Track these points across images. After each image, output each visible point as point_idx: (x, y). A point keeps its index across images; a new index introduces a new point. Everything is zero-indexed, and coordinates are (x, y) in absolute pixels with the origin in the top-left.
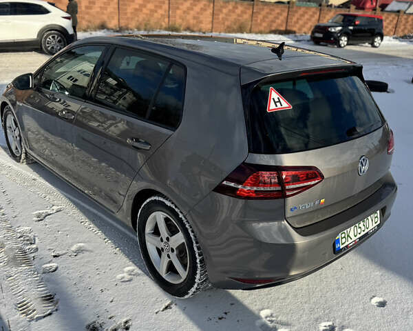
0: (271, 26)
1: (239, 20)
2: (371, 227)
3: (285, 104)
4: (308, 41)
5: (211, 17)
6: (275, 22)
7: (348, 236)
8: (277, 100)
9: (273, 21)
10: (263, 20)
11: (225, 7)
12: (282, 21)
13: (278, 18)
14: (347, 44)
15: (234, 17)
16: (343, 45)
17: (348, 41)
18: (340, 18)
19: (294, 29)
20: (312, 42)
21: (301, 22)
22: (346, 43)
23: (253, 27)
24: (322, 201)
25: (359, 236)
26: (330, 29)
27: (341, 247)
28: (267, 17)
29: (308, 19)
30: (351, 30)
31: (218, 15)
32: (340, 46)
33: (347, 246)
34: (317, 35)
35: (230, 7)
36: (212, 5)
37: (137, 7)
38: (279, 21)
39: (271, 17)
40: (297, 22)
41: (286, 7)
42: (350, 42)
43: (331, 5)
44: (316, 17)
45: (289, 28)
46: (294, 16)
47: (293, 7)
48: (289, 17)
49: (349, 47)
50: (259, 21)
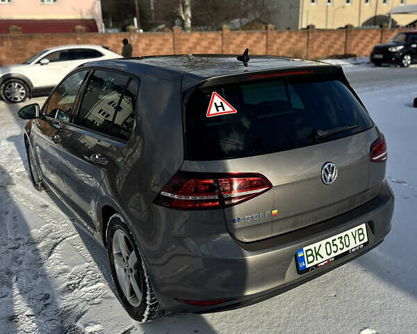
0: (329, 51)
1: (294, 49)
2: (352, 245)
3: (228, 109)
4: (368, 63)
5: (265, 48)
6: (332, 47)
7: (317, 254)
8: (219, 104)
9: (331, 47)
10: (320, 47)
11: (279, 38)
12: (341, 46)
13: (336, 43)
14: (411, 64)
15: (288, 46)
16: (406, 65)
17: (411, 60)
18: (402, 37)
19: (355, 53)
20: (372, 64)
21: (361, 46)
22: (409, 62)
23: (309, 54)
24: (275, 212)
25: (333, 255)
26: (390, 49)
27: (308, 266)
28: (324, 44)
29: (368, 42)
30: (414, 48)
31: (272, 46)
32: (402, 66)
33: (316, 266)
34: (377, 56)
35: (284, 37)
36: (265, 37)
37: (192, 45)
38: (336, 46)
39: (328, 43)
40: (357, 46)
41: (343, 32)
42: (414, 61)
43: (398, 26)
44: (378, 38)
45: (348, 52)
46: (353, 39)
47: (351, 31)
48: (348, 41)
49: (413, 66)
50: (315, 48)
